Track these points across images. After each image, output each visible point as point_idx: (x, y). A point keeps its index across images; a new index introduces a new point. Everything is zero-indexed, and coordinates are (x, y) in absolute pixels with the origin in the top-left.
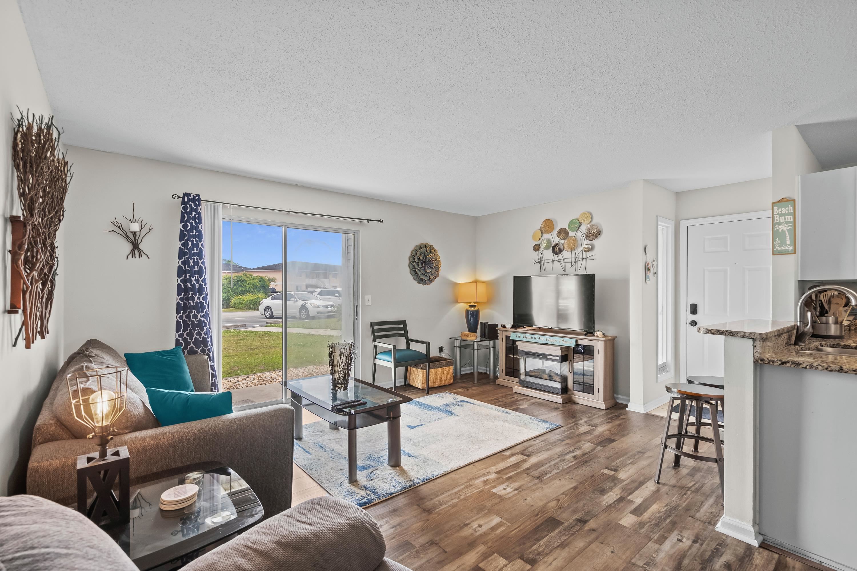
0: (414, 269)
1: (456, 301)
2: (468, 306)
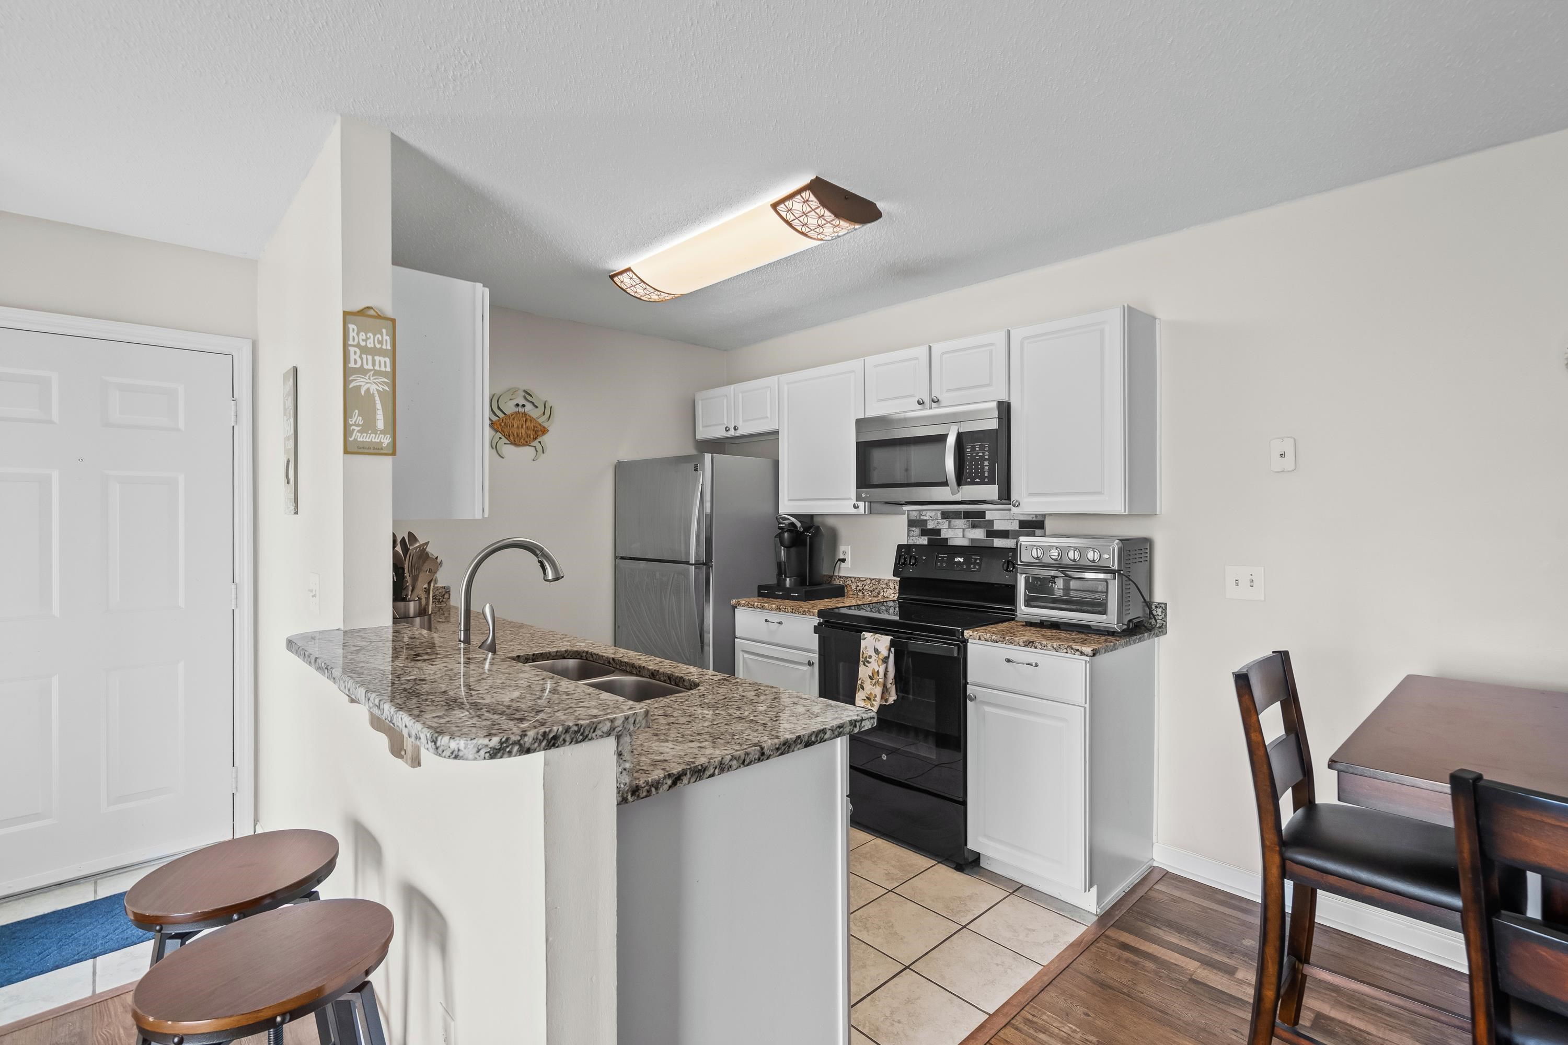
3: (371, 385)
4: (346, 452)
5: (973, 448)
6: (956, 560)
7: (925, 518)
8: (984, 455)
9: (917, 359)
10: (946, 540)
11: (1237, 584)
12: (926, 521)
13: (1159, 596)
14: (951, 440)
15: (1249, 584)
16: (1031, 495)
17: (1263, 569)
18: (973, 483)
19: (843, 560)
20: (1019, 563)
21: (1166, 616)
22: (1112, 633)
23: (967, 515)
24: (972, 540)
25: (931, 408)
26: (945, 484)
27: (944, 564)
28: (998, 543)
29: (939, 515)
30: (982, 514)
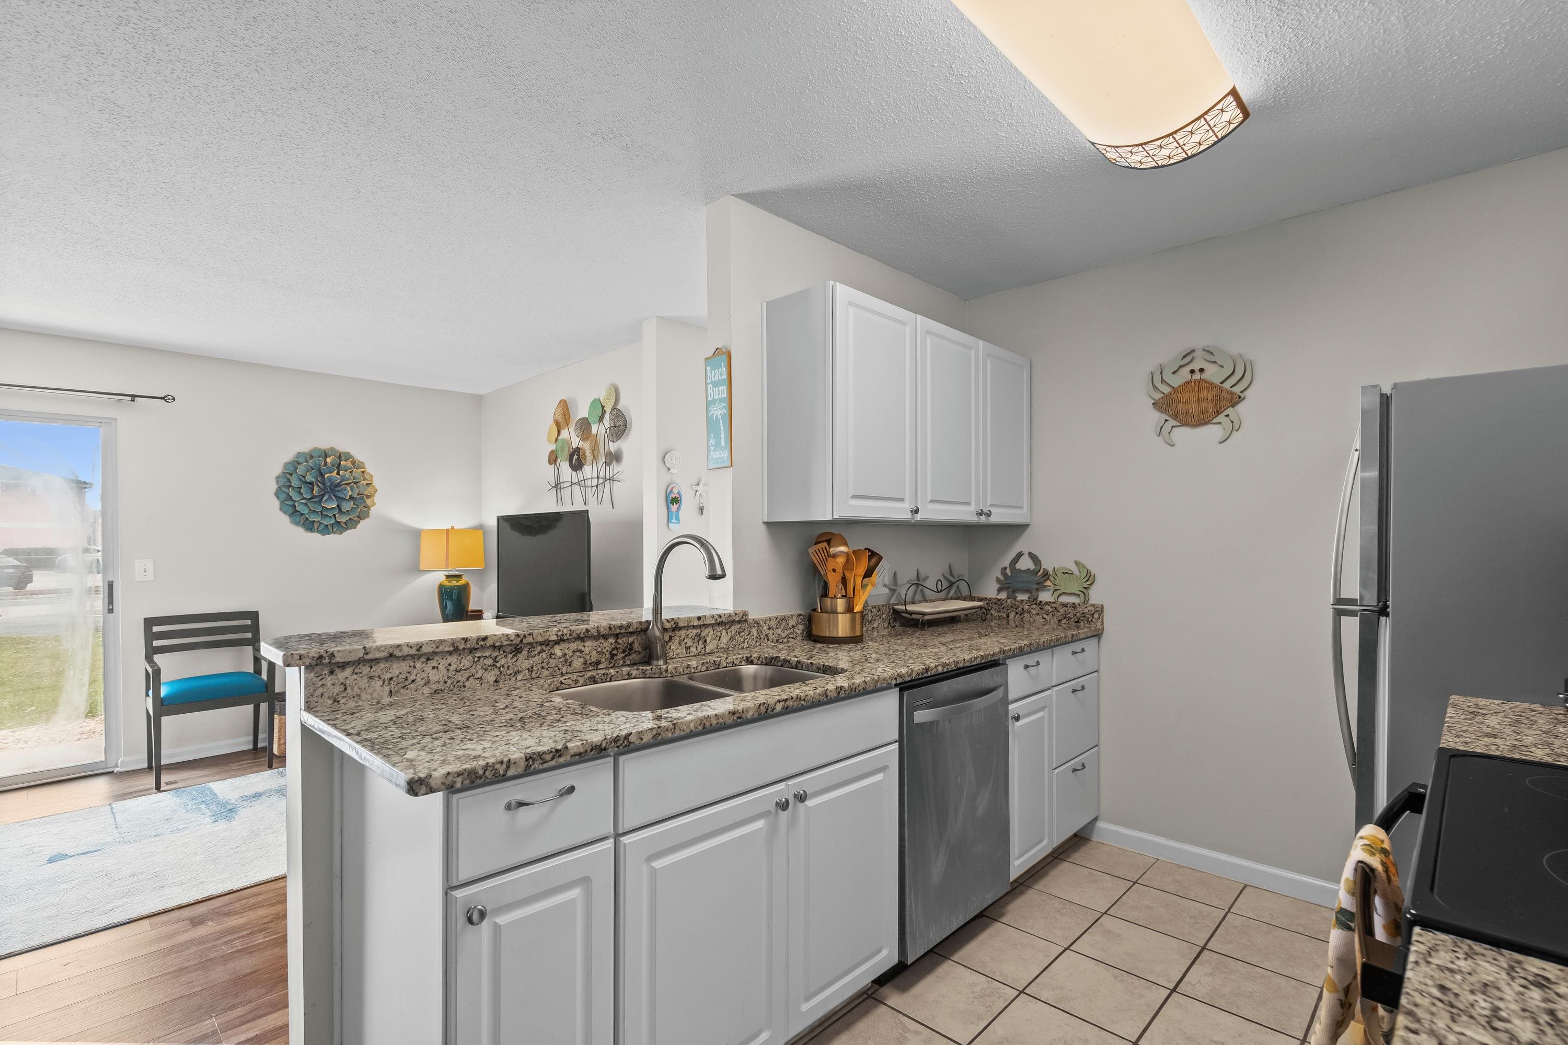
0: (290, 503)
1: (416, 569)
2: (445, 577)
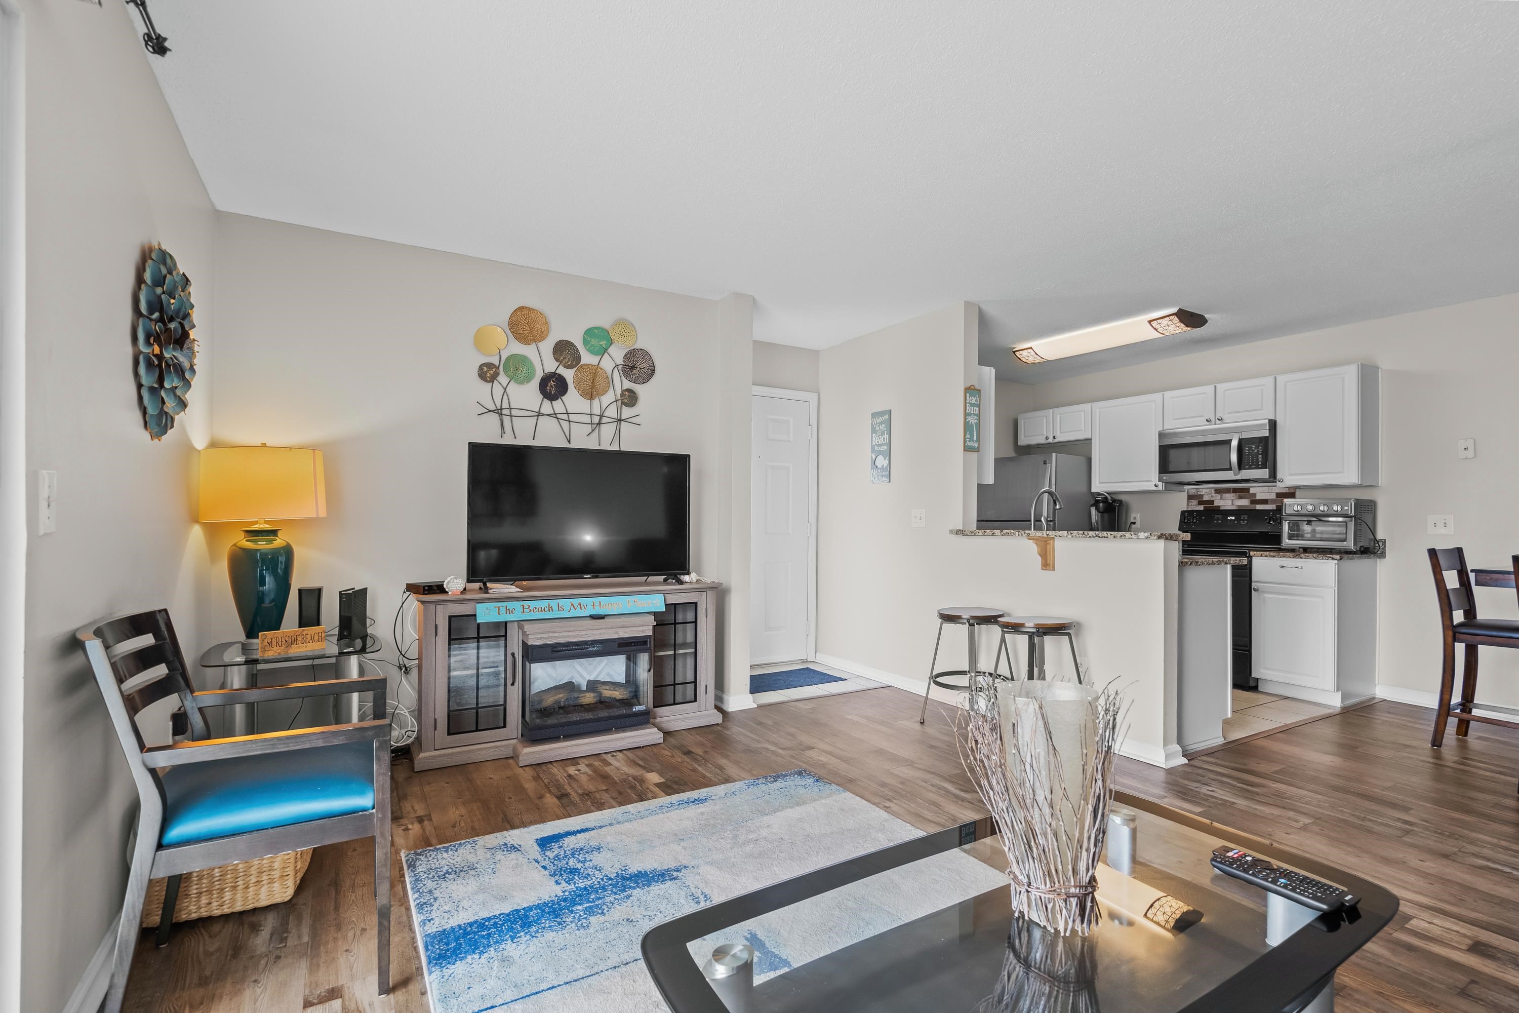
3: (972, 420)
4: (965, 450)
5: (1250, 448)
6: (1229, 518)
7: (1202, 493)
8: (1258, 452)
9: (1205, 393)
10: (1219, 506)
11: (1435, 526)
12: (1202, 495)
13: (1380, 536)
14: (1235, 443)
15: (1443, 525)
16: (1291, 475)
17: (1453, 517)
18: (1250, 468)
19: (1134, 523)
20: (1284, 514)
21: (1385, 546)
22: (1348, 552)
23: (1235, 491)
24: (1239, 506)
25: (1215, 424)
26: (1230, 469)
27: (1220, 522)
28: (1259, 507)
29: (1213, 491)
30: (1247, 490)
